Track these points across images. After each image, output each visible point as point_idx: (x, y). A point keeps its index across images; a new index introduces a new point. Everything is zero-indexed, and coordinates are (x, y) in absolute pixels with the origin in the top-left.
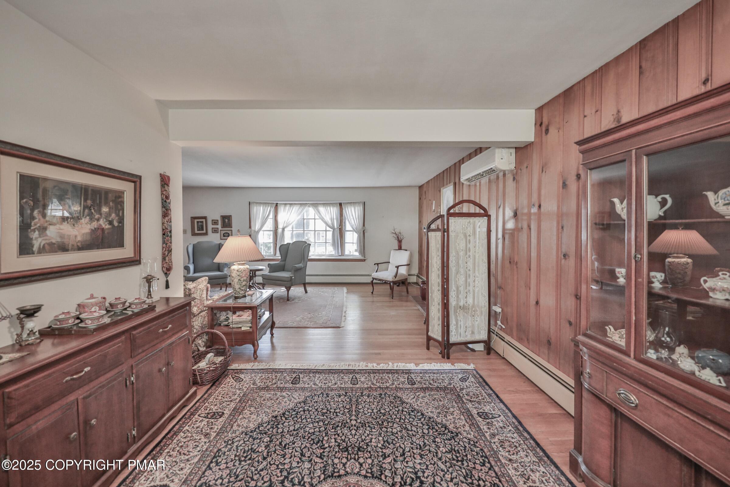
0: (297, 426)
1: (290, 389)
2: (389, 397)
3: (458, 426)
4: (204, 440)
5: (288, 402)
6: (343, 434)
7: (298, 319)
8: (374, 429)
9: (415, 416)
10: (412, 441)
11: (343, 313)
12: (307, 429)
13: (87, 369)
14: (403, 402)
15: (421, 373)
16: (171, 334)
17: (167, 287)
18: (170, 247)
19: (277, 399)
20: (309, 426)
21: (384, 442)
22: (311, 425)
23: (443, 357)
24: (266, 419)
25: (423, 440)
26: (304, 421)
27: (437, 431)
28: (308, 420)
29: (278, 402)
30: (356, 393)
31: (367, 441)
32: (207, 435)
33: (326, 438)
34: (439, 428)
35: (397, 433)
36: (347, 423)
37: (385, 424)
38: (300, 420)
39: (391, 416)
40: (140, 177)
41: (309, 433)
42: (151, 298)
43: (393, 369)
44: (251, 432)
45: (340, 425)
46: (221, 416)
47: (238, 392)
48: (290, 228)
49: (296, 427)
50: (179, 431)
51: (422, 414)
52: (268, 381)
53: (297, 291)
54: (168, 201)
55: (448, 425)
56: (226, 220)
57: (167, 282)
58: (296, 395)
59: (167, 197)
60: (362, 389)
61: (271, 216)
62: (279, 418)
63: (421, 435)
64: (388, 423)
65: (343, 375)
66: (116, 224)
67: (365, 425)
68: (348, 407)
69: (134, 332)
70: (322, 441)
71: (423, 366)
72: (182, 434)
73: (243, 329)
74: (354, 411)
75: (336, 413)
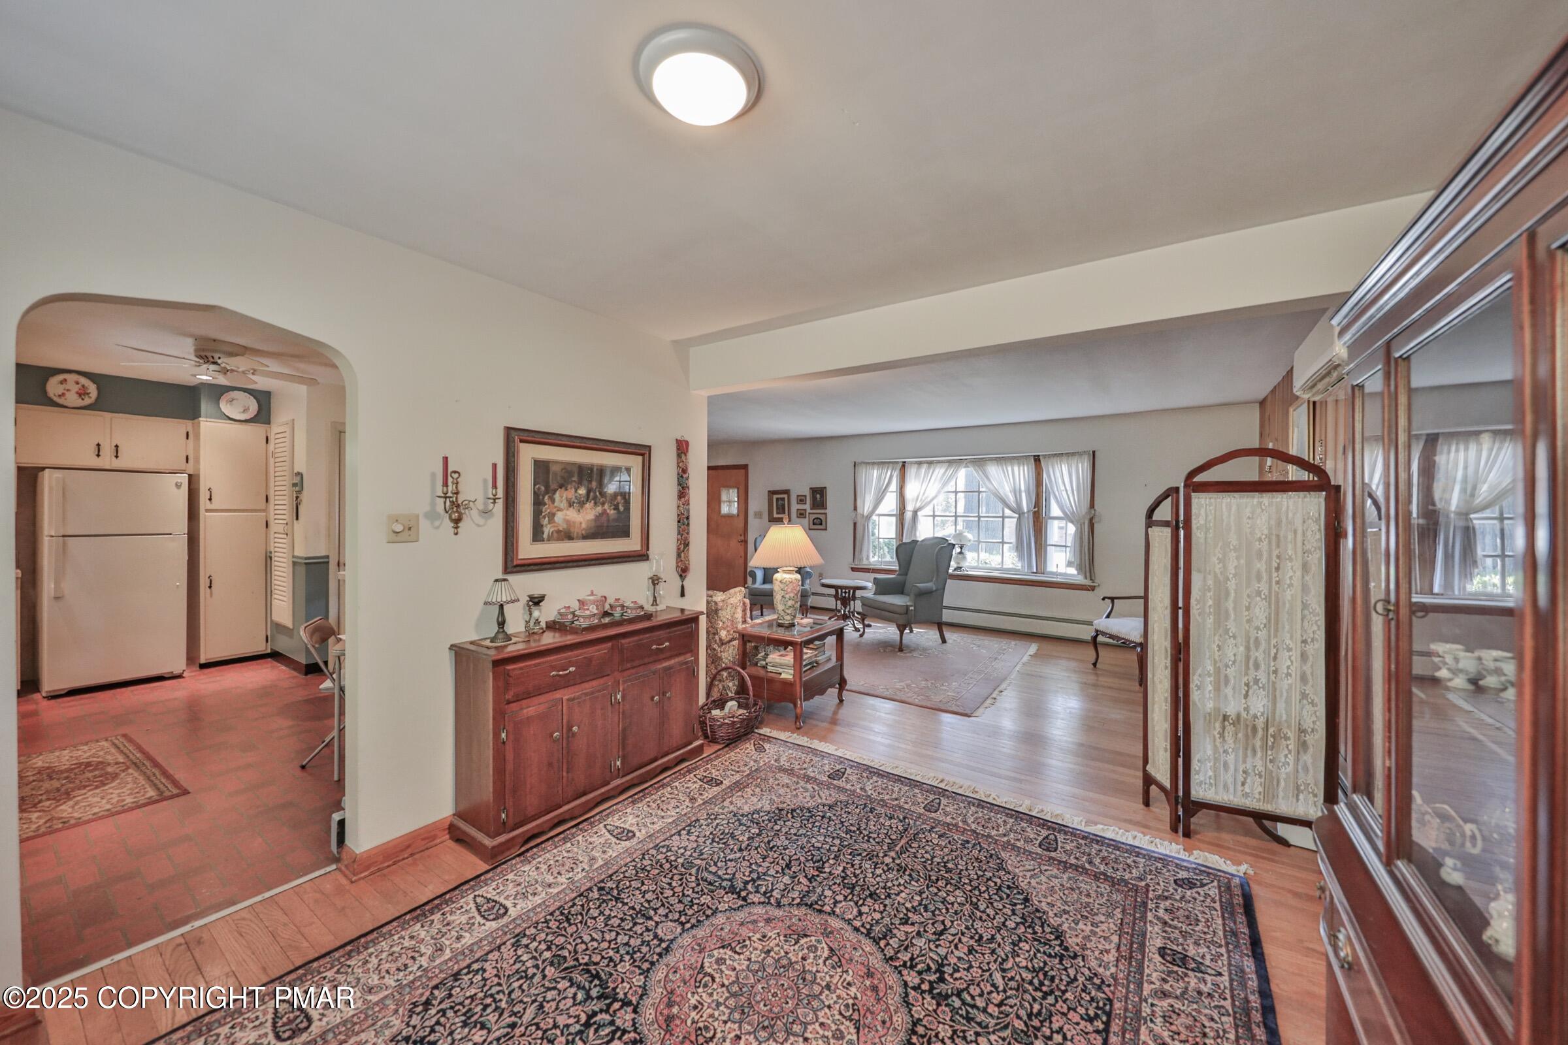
0: (802, 831)
1: (820, 784)
2: (980, 851)
3: (1088, 946)
4: (687, 803)
5: (808, 798)
6: (860, 868)
7: (899, 686)
8: (916, 882)
9: (1008, 896)
10: (972, 925)
11: (996, 692)
12: (814, 840)
13: (572, 669)
14: (1000, 867)
15: (1084, 838)
16: (668, 654)
17: (683, 595)
18: (686, 539)
19: (795, 790)
20: (819, 838)
21: (920, 904)
22: (822, 838)
23: (1175, 830)
24: (767, 808)
25: (993, 933)
26: (816, 829)
27: (1035, 933)
28: (822, 831)
29: (794, 793)
30: (923, 823)
31: (892, 892)
32: (693, 799)
33: (831, 862)
34: (1044, 931)
35: (952, 904)
36: (877, 856)
37: (941, 883)
38: (810, 826)
39: (960, 878)
40: (650, 447)
41: (813, 846)
42: (657, 605)
43: (1027, 812)
44: (742, 815)
45: (864, 855)
46: (717, 785)
47: (752, 763)
48: (928, 511)
49: (800, 832)
50: (668, 784)
51: (1026, 900)
52: (797, 763)
53: (922, 635)
54: (685, 476)
55: (1068, 936)
56: (818, 496)
57: (683, 587)
58: (825, 793)
59: (684, 471)
60: (938, 822)
61: (894, 486)
62: (784, 813)
63: (996, 925)
64: (946, 885)
65: (918, 791)
66: (621, 508)
67: (905, 870)
68: (894, 837)
69: (623, 641)
70: (824, 863)
71: (1103, 830)
72: (669, 789)
73: (783, 676)
74: (900, 846)
75: (870, 837)
